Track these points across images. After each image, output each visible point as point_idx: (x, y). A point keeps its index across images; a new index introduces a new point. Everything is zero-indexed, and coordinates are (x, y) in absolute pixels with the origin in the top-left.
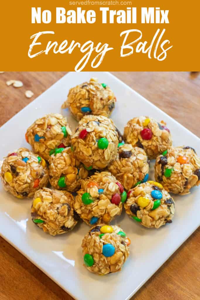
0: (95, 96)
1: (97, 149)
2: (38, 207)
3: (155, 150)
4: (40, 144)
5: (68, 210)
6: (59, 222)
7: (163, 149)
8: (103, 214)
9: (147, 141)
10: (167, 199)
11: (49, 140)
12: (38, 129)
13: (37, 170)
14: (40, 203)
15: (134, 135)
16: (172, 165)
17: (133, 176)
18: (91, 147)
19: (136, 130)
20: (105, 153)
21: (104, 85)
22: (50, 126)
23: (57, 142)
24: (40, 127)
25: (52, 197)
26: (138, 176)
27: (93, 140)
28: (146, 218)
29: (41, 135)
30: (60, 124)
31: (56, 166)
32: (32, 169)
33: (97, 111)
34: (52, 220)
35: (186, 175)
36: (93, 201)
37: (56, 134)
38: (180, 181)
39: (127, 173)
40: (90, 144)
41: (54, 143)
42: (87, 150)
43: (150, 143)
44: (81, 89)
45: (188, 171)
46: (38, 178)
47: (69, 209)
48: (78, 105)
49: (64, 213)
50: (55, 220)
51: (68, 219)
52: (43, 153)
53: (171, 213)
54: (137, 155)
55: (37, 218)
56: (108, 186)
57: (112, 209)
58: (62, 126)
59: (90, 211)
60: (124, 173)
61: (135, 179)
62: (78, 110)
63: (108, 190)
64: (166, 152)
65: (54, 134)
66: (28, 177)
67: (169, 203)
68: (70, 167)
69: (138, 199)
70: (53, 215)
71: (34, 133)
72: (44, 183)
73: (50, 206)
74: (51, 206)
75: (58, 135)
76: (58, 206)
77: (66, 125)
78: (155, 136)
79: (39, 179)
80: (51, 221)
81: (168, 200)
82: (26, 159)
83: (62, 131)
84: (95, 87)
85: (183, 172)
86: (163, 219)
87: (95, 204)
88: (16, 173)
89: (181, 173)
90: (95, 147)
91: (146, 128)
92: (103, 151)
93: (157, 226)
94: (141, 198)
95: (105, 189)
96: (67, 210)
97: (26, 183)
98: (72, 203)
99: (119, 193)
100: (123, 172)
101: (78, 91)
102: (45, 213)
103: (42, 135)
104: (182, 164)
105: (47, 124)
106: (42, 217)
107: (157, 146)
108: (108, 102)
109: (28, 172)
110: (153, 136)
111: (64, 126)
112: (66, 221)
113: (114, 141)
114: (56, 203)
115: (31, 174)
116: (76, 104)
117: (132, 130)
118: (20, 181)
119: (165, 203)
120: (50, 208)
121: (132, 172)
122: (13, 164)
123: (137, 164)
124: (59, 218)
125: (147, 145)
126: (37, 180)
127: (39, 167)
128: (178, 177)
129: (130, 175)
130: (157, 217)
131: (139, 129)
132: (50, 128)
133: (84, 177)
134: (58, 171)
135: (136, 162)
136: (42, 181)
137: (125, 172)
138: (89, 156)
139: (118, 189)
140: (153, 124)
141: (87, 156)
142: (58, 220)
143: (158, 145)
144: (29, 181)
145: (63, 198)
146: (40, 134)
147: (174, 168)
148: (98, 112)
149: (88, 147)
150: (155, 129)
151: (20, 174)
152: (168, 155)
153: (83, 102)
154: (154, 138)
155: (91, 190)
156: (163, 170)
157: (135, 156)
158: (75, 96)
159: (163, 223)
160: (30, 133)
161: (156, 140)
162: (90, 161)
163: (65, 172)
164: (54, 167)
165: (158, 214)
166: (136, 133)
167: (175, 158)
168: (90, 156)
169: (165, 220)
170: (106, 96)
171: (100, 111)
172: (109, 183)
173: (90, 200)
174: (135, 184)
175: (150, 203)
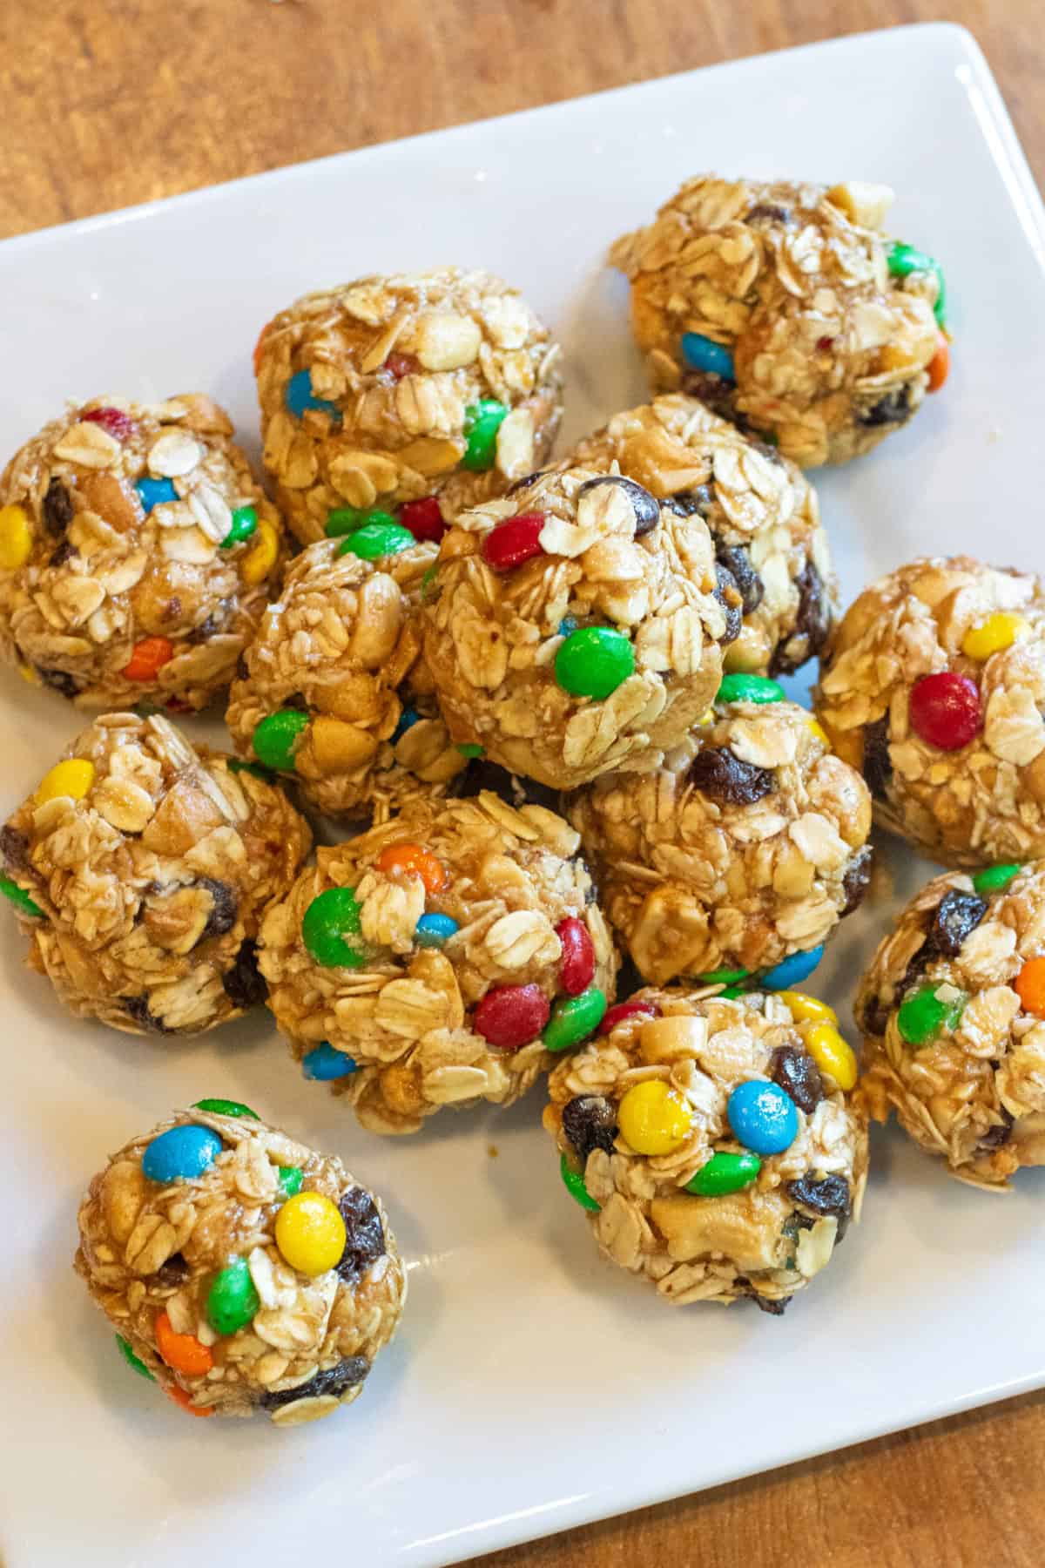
0: (794, 310)
1: (544, 675)
2: (51, 824)
3: (953, 827)
4: (300, 434)
5: (210, 926)
6: (120, 964)
7: (1005, 843)
8: (387, 1058)
9: (928, 753)
10: (812, 1172)
11: (359, 446)
12: (331, 345)
13: (181, 591)
14: (72, 803)
15: (873, 673)
16: (972, 987)
17: (711, 922)
18: (510, 647)
19: (901, 650)
20: (575, 720)
21: (909, 259)
22: (406, 363)
23: (399, 476)
24: (349, 339)
25: (158, 805)
26: (736, 939)
27: (541, 619)
28: (625, 1217)
29: (326, 391)
30: (481, 377)
31: (289, 635)
32: (156, 572)
33: (764, 396)
34: (84, 939)
35: (1010, 1090)
36: (361, 966)
37: (414, 432)
38: (958, 1104)
39: (680, 886)
40: (513, 629)
41: (376, 473)
42: (484, 651)
43: (939, 774)
44: (739, 224)
45: (1034, 1075)
46: (172, 635)
47: (221, 922)
48: (677, 305)
49: (170, 934)
50: (99, 944)
51: (183, 977)
52: (295, 498)
53: (791, 1264)
54: (801, 810)
55: (12, 876)
56: (497, 918)
57: (454, 1063)
58: (489, 395)
59: (321, 1007)
60: (669, 877)
61: (715, 949)
62: (664, 334)
63: (479, 940)
64: (1000, 876)
65: (403, 426)
66: (107, 602)
67: (811, 1206)
68: (361, 685)
69: (637, 1082)
70: (102, 914)
71: (300, 356)
72: (194, 676)
73: (116, 851)
74: (124, 855)
75: (422, 443)
76: (164, 872)
77: (516, 401)
78: (986, 748)
79: (173, 643)
80: (73, 936)
81: (811, 1180)
82: (165, 489)
83: (467, 430)
84: (824, 254)
85: (1007, 1062)
86: (731, 1274)
87: (363, 983)
88: (60, 541)
89: (995, 1065)
90: (533, 658)
91: (965, 670)
92: (566, 706)
93: (669, 1289)
94: (653, 1089)
95: (467, 932)
96: (200, 922)
97: (82, 632)
98: (262, 892)
99: (550, 988)
100: (665, 870)
101: (723, 220)
102: (69, 874)
103: (332, 397)
104: (1035, 1011)
105: (398, 345)
106: (43, 884)
107: (969, 813)
108: (862, 382)
109: (124, 579)
110: (977, 743)
111: (506, 397)
112: (166, 985)
113: (682, 670)
114: (156, 852)
115: (134, 593)
116: (666, 298)
117: (880, 634)
118: (55, 605)
119: (787, 1188)
120: (109, 859)
121: (709, 901)
122: (70, 480)
123: (764, 872)
124: (133, 949)
125: (912, 777)
126: (159, 643)
127: (215, 573)
128: (958, 1079)
129: (692, 913)
130: (687, 1247)
131: (919, 653)
132: (398, 377)
133: (425, 776)
134: (286, 667)
135: (766, 855)
136: (184, 659)
137: (673, 878)
138: (474, 688)
139: (555, 964)
140: (1014, 672)
141: (468, 683)
142: (122, 952)
143: (982, 815)
144: (101, 631)
145: (217, 841)
146: (325, 381)
147: (970, 1009)
148: (773, 406)
149: (494, 637)
150: (1015, 705)
151: (74, 562)
152: (998, 906)
153: (709, 307)
154: (978, 760)
155: (379, 894)
156: (908, 982)
157: (783, 809)
158: (686, 243)
159: (718, 1288)
160: (283, 337)
161: (980, 772)
162: (477, 716)
163: (314, 695)
164: (274, 626)
165: (703, 1235)
166: (891, 665)
167: (1017, 947)
168: (489, 693)
169: (741, 1282)
170: (864, 339)
171: (784, 405)
172: (511, 907)
173: (343, 943)
174: (699, 969)
175: (685, 1145)
